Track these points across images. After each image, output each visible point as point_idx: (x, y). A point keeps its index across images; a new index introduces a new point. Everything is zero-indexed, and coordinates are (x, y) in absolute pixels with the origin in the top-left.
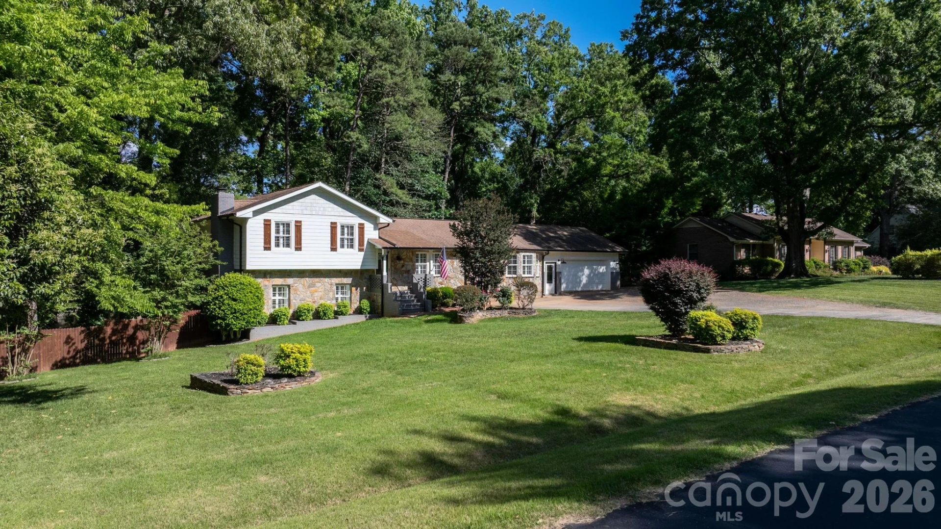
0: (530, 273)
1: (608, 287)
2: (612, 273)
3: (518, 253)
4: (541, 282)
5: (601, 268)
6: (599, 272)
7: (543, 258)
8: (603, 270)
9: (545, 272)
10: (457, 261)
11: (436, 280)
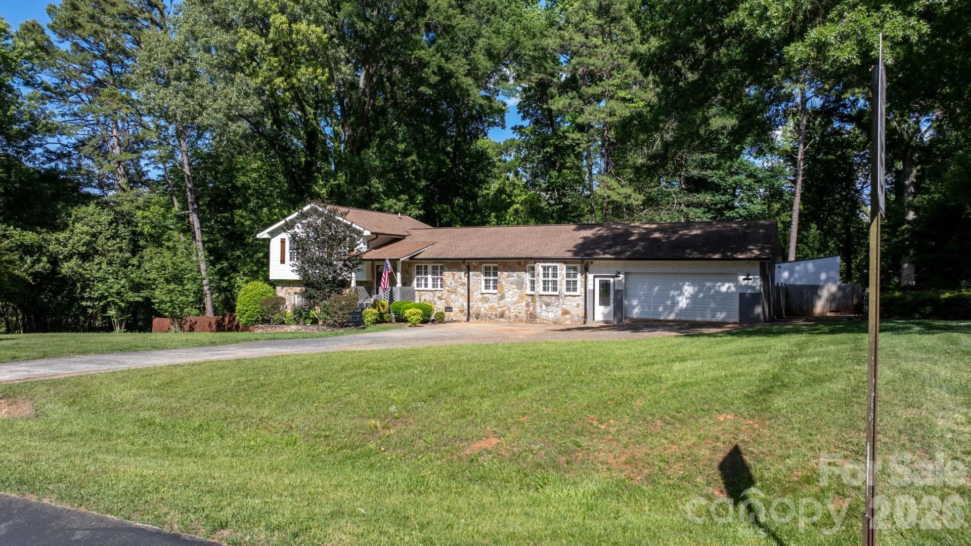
0: (556, 289)
2: (742, 295)
3: (536, 263)
4: (582, 303)
5: (724, 285)
6: (718, 293)
7: (586, 270)
8: (729, 288)
9: (590, 290)
10: (459, 273)
11: (435, 295)
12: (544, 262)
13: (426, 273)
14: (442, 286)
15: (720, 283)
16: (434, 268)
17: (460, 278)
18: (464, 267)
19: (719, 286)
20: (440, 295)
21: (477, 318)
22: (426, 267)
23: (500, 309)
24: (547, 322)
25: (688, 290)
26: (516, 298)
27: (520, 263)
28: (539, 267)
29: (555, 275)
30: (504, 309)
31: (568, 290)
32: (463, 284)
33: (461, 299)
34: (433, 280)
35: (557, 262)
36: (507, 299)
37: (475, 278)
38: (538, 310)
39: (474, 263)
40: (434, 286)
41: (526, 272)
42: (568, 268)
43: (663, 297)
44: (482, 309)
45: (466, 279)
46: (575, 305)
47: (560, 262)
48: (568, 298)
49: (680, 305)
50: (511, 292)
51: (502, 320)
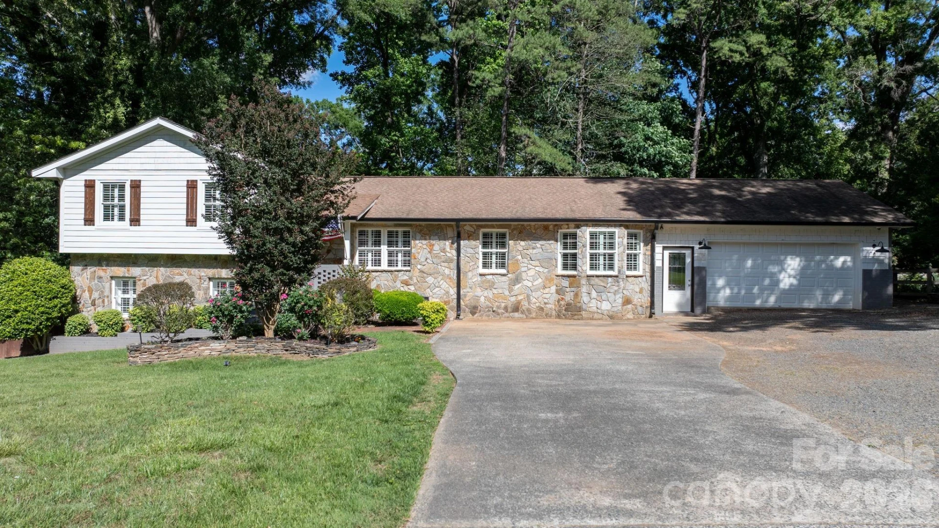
0: (611, 267)
1: (855, 302)
2: (867, 273)
3: (578, 227)
4: (647, 286)
5: (837, 259)
6: (831, 268)
7: (651, 240)
8: (844, 262)
9: (658, 267)
10: (442, 242)
11: (397, 277)
12: (593, 226)
13: (377, 243)
14: (407, 263)
15: (832, 257)
16: (390, 234)
17: (443, 250)
18: (451, 233)
19: (832, 261)
20: (405, 278)
21: (473, 313)
22: (378, 234)
23: (513, 299)
24: (600, 316)
25: (793, 264)
26: (540, 280)
27: (546, 228)
28: (585, 234)
29: (612, 246)
30: (520, 298)
31: (629, 268)
32: (449, 261)
33: (444, 285)
34: (390, 254)
35: (615, 226)
36: (526, 283)
37: (469, 250)
38: (585, 298)
39: (467, 227)
40: (390, 263)
41: (557, 241)
42: (630, 236)
43: (757, 275)
44: (482, 299)
45: (454, 253)
46: (638, 290)
47: (620, 226)
48: (630, 279)
49: (782, 286)
50: (532, 273)
51: (516, 315)
